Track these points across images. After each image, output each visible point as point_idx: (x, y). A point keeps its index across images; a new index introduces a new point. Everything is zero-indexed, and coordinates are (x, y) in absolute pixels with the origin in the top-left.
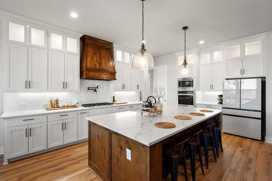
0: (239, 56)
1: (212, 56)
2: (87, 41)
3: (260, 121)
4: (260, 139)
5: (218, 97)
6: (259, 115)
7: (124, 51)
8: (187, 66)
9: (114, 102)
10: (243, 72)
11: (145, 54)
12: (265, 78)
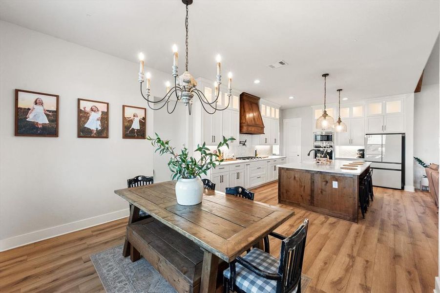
0: (381, 113)
1: (351, 111)
2: (245, 98)
3: (401, 172)
4: (401, 188)
5: (357, 152)
6: (399, 167)
7: (266, 105)
8: (341, 123)
9: (256, 155)
10: (384, 128)
11: (326, 117)
12: (404, 134)
